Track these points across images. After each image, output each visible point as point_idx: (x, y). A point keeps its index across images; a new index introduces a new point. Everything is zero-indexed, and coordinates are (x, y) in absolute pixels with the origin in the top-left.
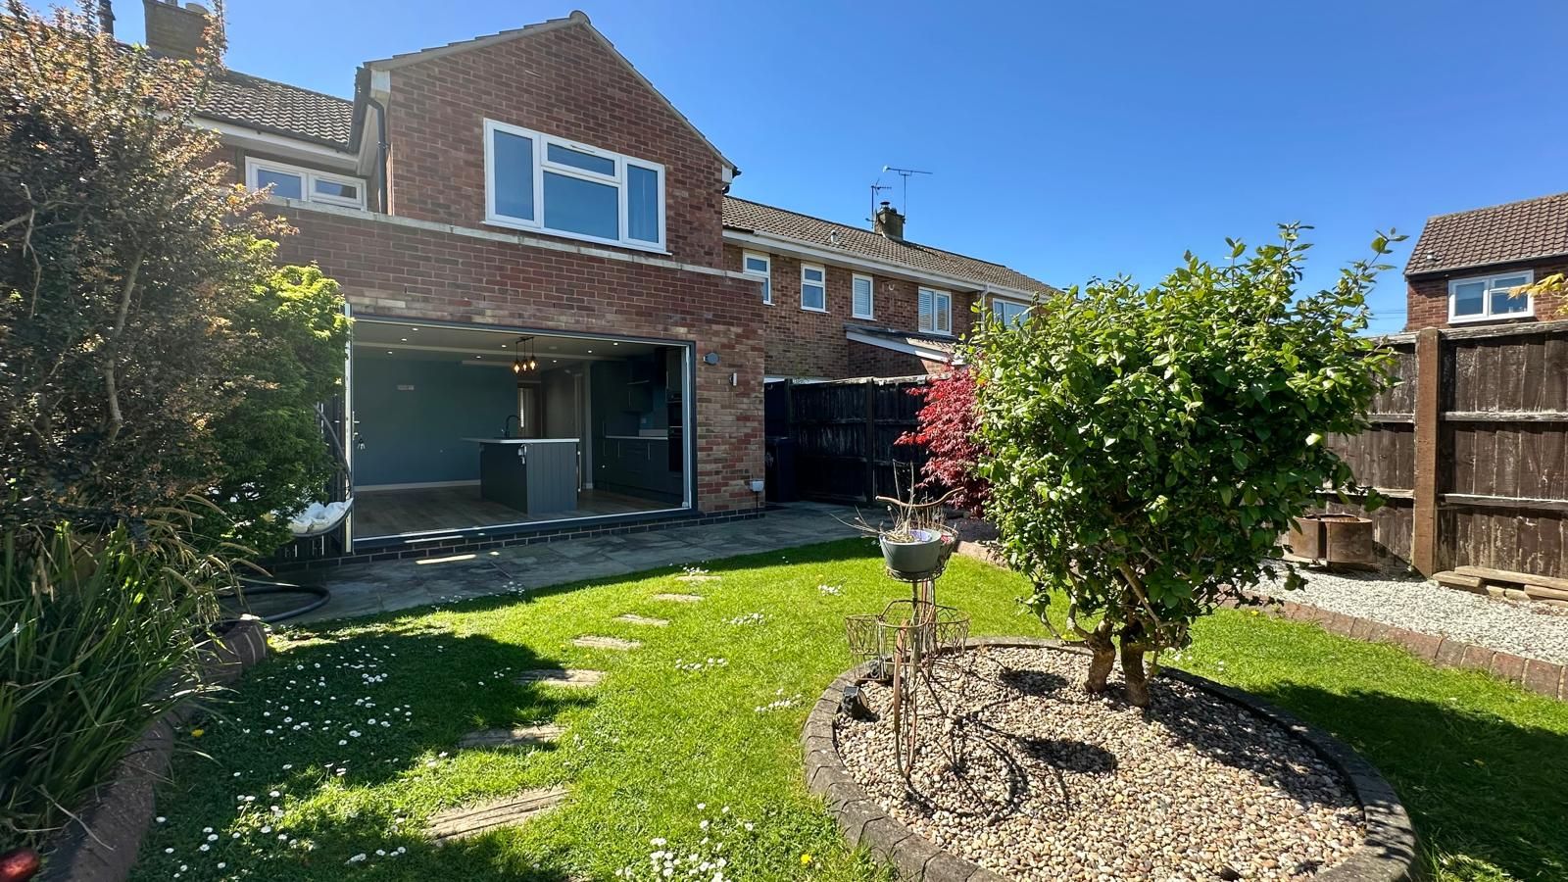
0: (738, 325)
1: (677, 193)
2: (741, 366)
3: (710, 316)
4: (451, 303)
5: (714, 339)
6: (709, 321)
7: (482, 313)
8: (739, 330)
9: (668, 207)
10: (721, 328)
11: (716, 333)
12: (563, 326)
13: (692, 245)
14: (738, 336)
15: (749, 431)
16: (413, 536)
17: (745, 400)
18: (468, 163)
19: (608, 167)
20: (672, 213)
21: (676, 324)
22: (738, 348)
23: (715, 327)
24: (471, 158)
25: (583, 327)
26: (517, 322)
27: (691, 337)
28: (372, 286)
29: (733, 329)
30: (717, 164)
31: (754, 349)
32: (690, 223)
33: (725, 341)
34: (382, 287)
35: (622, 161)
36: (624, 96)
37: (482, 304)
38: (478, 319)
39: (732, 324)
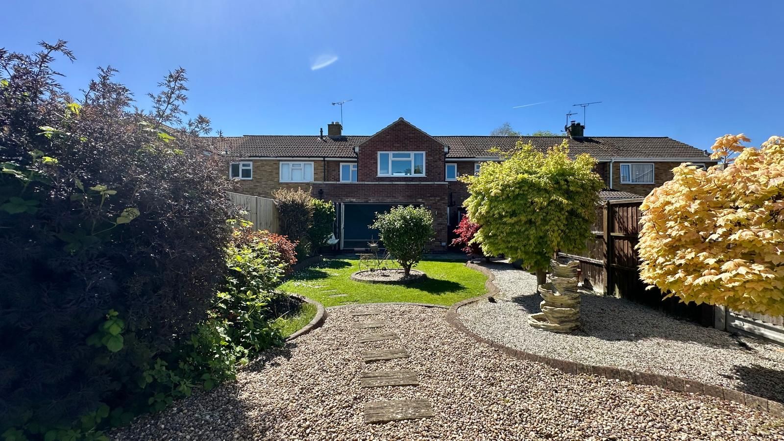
0: (439, 197)
1: (429, 158)
2: (439, 209)
3: (429, 195)
4: (364, 199)
5: (431, 202)
6: (429, 197)
7: (370, 200)
8: (439, 198)
9: (426, 163)
10: (433, 198)
11: (431, 200)
12: (388, 202)
13: (433, 172)
14: (438, 200)
15: (442, 228)
16: (356, 249)
17: (441, 219)
18: (374, 163)
19: (409, 156)
20: (427, 164)
21: (418, 199)
22: (438, 203)
23: (431, 198)
24: (375, 161)
25: (393, 201)
26: (378, 201)
27: (423, 202)
28: (349, 197)
29: (437, 198)
30: (442, 147)
31: (444, 203)
32: (433, 166)
33: (434, 202)
34: (351, 197)
35: (412, 153)
36: (413, 135)
37: (370, 198)
38: (369, 202)
39: (436, 197)
